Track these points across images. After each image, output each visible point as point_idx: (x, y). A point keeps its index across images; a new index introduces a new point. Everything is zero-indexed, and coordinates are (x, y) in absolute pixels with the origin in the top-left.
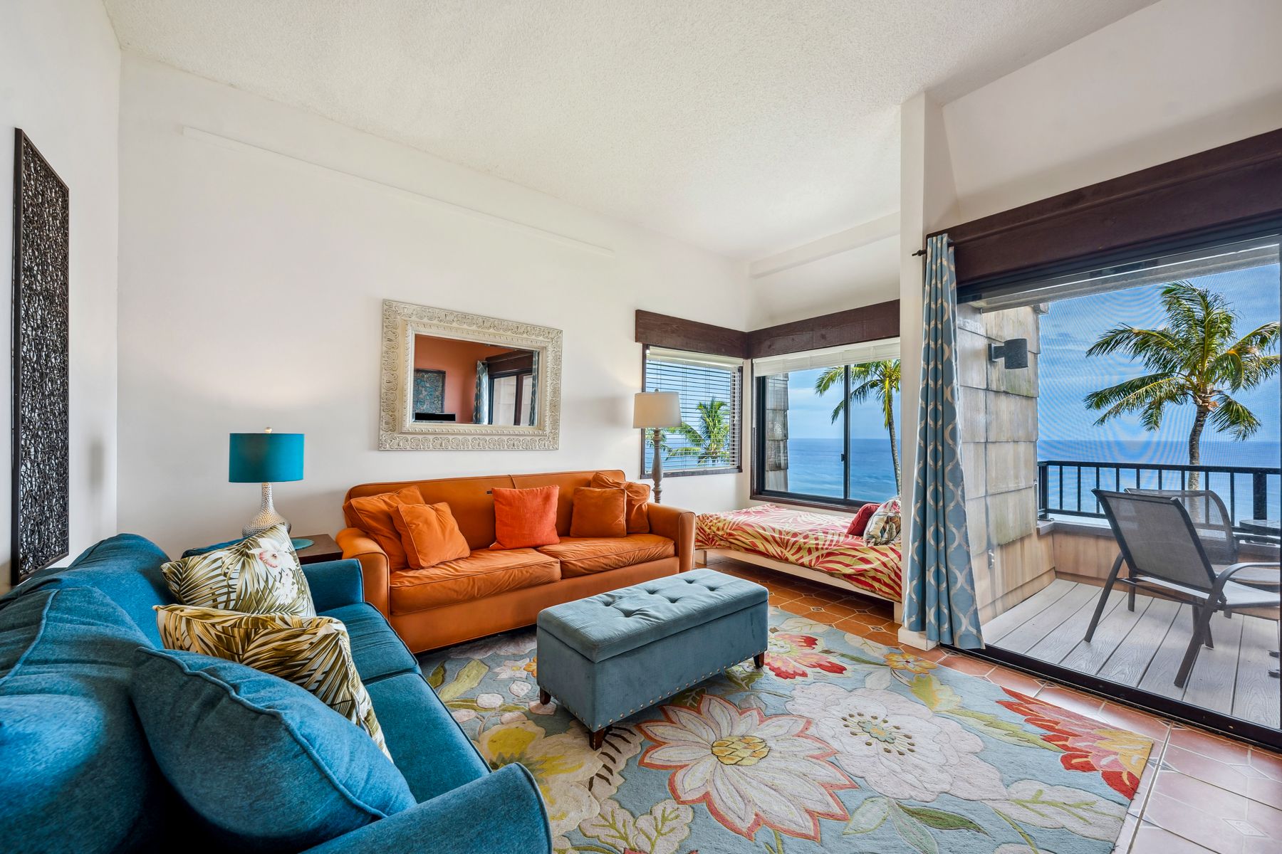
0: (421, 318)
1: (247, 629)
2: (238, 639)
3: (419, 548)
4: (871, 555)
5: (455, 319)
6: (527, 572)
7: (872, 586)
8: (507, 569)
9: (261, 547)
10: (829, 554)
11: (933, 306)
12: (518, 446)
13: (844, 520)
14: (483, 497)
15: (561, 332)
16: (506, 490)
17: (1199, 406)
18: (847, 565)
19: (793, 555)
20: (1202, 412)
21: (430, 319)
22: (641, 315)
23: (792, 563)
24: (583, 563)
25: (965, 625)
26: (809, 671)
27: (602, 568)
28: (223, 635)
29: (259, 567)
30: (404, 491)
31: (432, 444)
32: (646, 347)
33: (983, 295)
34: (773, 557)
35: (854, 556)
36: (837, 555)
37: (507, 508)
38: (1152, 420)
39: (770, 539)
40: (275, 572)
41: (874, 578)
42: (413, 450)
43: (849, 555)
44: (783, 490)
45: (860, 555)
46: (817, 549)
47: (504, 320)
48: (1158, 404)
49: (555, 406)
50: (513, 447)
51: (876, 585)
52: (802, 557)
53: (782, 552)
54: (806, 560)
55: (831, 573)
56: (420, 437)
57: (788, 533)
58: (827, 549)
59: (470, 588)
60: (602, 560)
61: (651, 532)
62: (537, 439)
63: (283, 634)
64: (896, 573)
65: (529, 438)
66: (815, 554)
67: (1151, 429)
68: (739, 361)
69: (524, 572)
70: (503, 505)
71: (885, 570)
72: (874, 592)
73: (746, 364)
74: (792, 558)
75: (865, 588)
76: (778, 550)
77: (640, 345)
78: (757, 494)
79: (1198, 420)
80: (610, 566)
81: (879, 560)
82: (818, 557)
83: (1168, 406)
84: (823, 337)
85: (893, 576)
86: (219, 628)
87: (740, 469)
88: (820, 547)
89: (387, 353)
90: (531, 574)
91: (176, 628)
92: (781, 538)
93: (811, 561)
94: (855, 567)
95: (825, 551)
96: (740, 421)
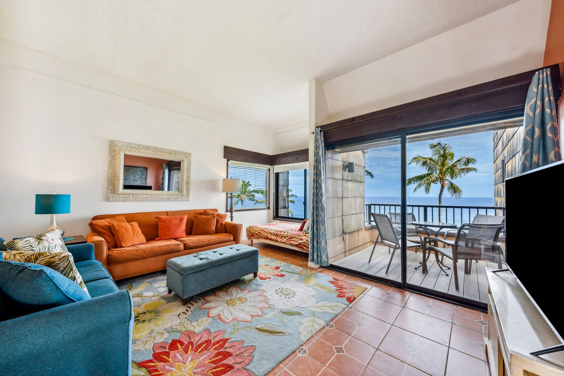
0: (127, 148)
1: (36, 256)
2: (33, 259)
3: (122, 240)
4: (304, 238)
5: (143, 148)
6: (168, 248)
7: (303, 248)
8: (160, 246)
9: (47, 236)
10: (291, 238)
11: (316, 151)
12: (171, 199)
13: (298, 226)
14: (153, 219)
15: (191, 154)
16: (163, 217)
17: (442, 185)
18: (296, 242)
19: (280, 239)
20: (443, 187)
21: (131, 148)
22: (226, 148)
23: (279, 242)
24: (193, 244)
25: (324, 258)
26: (272, 277)
27: (202, 245)
28: (27, 259)
29: (46, 244)
30: (117, 218)
31: (132, 199)
32: (228, 160)
33: (336, 147)
34: (273, 240)
35: (298, 238)
36: (293, 238)
37: (164, 224)
38: (427, 190)
39: (273, 233)
40: (53, 245)
41: (304, 245)
42: (123, 201)
43: (297, 238)
44: (287, 216)
47: (165, 149)
48: (429, 184)
49: (188, 183)
50: (169, 200)
51: (305, 248)
52: (283, 240)
54: (283, 241)
55: (291, 245)
56: (126, 196)
57: (279, 231)
58: (290, 236)
59: (143, 254)
60: (202, 243)
61: (226, 232)
62: (180, 196)
63: (49, 257)
65: (176, 196)
66: (287, 238)
68: (269, 166)
69: (167, 248)
70: (162, 222)
72: (304, 250)
73: (271, 167)
74: (279, 240)
75: (301, 249)
76: (275, 237)
77: (226, 160)
78: (275, 218)
79: (441, 190)
80: (205, 245)
81: (306, 239)
83: (432, 184)
84: (297, 158)
86: (26, 256)
87: (269, 208)
88: (288, 235)
89: (111, 161)
90: (170, 248)
91: (10, 258)
92: (276, 233)
93: (285, 241)
94: (298, 242)
95: (290, 237)
96: (269, 190)
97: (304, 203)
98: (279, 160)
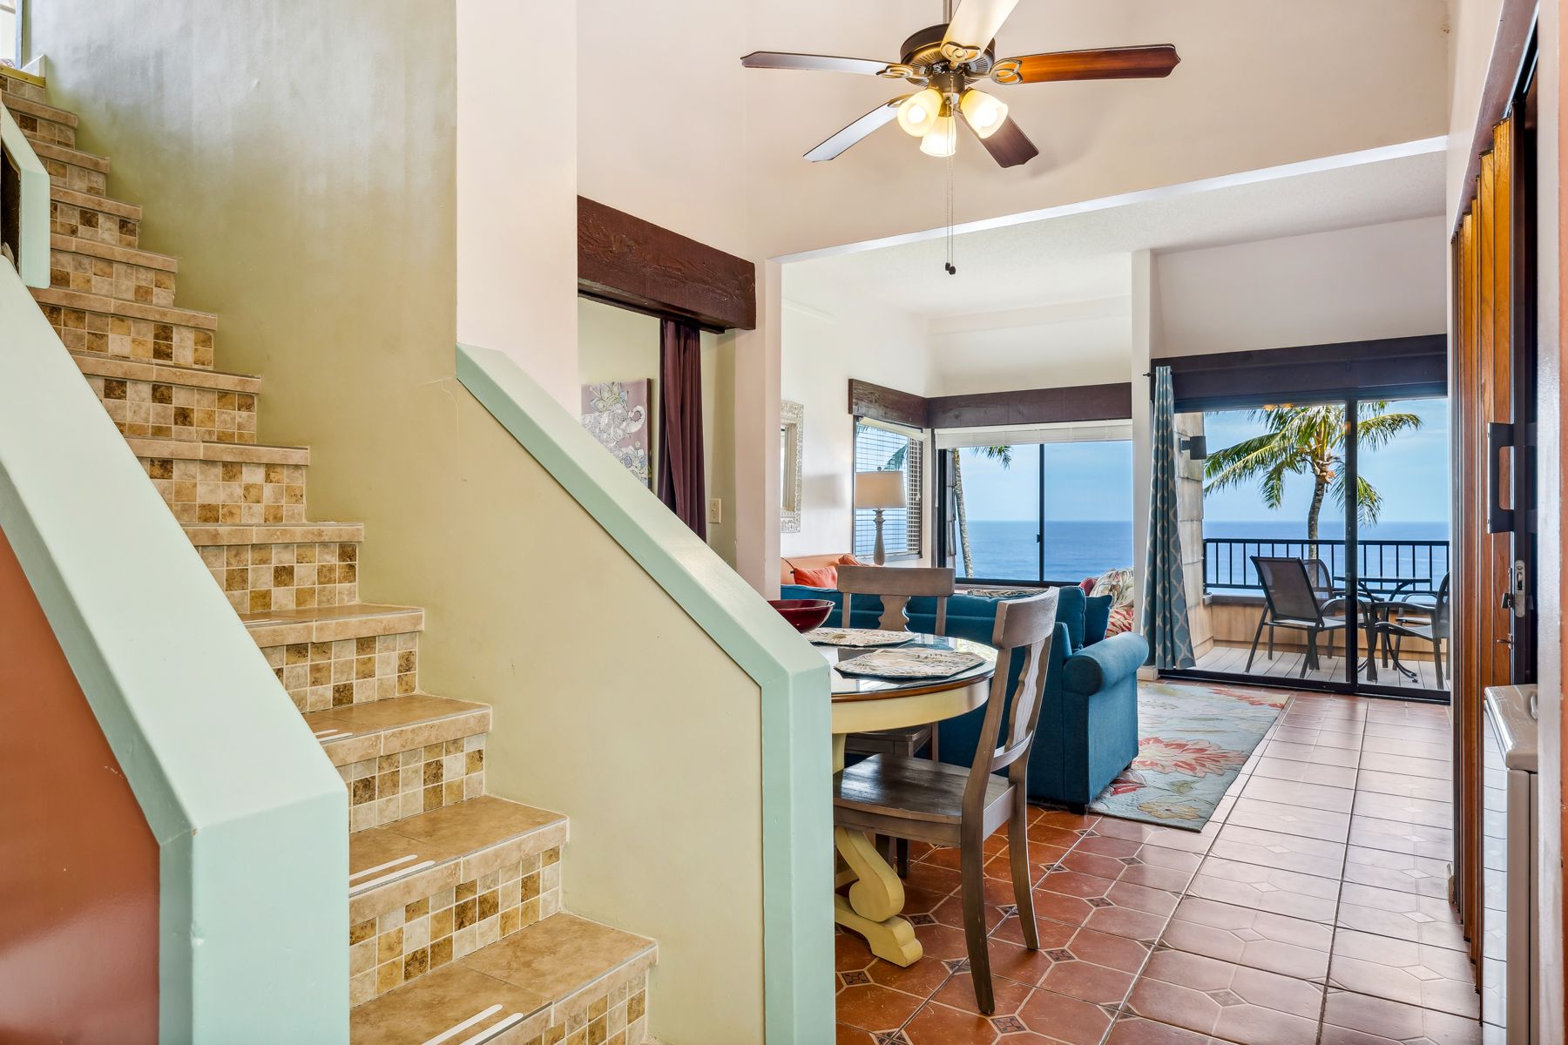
15: (803, 407)
17: (1318, 476)
20: (1321, 483)
22: (851, 384)
25: (1182, 654)
32: (855, 419)
38: (1273, 493)
48: (1277, 472)
49: (800, 485)
62: (792, 521)
65: (785, 520)
77: (851, 416)
79: (1316, 495)
83: (1288, 473)
87: (920, 554)
96: (921, 500)
97: (1041, 538)
98: (957, 413)
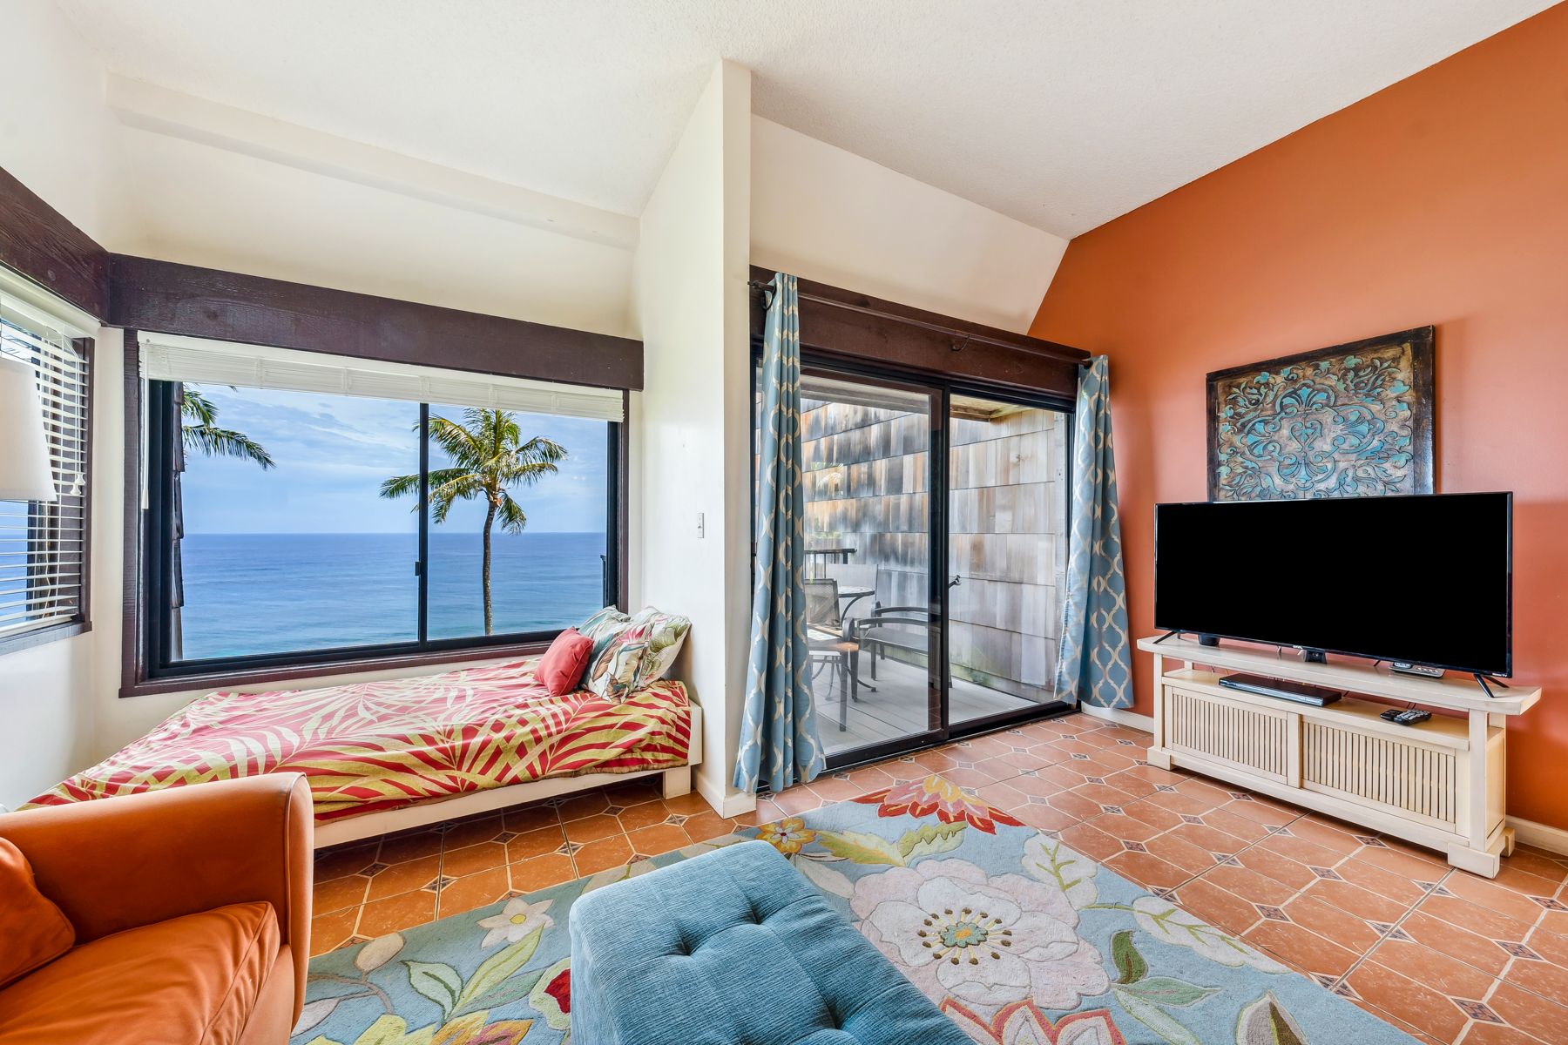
7: (643, 761)
10: (565, 741)
18: (604, 746)
19: (483, 772)
23: (487, 788)
34: (434, 797)
35: (611, 726)
36: (583, 735)
39: (412, 761)
41: (650, 748)
45: (620, 720)
46: (538, 740)
51: (648, 756)
52: (507, 768)
53: (453, 779)
54: (519, 770)
55: (576, 771)
57: (449, 734)
58: (559, 732)
64: (679, 729)
66: (533, 754)
67: (437, 522)
71: (665, 728)
72: (647, 769)
73: (108, 333)
74: (481, 781)
75: (633, 768)
76: (441, 776)
78: (144, 679)
79: (489, 514)
81: (652, 717)
82: (543, 756)
85: (674, 732)
87: (81, 620)
88: (543, 733)
92: (442, 750)
93: (530, 767)
94: (618, 742)
95: (556, 739)
96: (87, 489)
97: (422, 569)
98: (213, 307)
